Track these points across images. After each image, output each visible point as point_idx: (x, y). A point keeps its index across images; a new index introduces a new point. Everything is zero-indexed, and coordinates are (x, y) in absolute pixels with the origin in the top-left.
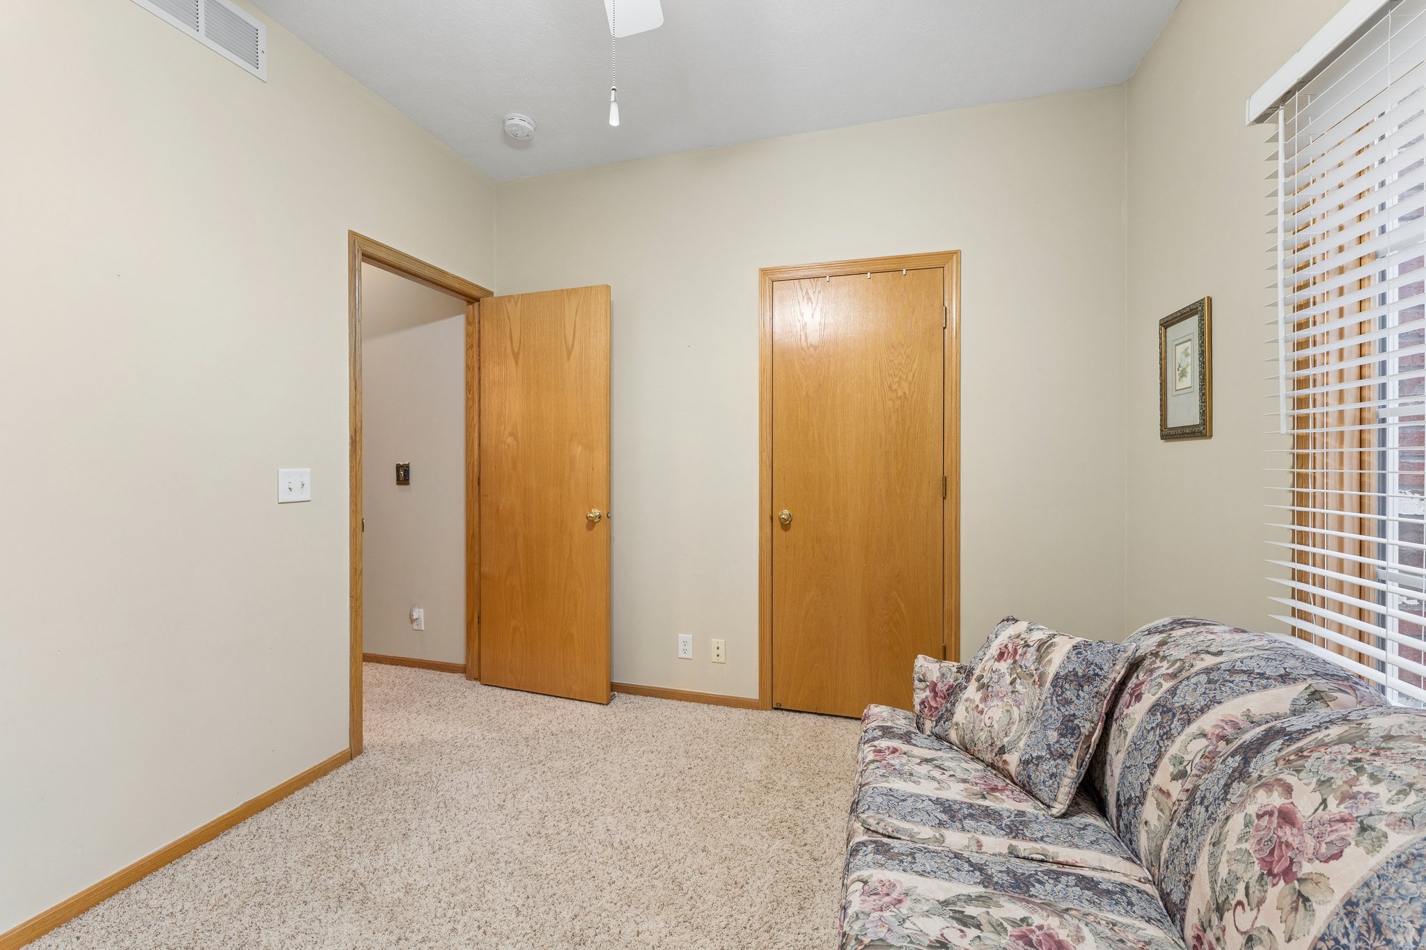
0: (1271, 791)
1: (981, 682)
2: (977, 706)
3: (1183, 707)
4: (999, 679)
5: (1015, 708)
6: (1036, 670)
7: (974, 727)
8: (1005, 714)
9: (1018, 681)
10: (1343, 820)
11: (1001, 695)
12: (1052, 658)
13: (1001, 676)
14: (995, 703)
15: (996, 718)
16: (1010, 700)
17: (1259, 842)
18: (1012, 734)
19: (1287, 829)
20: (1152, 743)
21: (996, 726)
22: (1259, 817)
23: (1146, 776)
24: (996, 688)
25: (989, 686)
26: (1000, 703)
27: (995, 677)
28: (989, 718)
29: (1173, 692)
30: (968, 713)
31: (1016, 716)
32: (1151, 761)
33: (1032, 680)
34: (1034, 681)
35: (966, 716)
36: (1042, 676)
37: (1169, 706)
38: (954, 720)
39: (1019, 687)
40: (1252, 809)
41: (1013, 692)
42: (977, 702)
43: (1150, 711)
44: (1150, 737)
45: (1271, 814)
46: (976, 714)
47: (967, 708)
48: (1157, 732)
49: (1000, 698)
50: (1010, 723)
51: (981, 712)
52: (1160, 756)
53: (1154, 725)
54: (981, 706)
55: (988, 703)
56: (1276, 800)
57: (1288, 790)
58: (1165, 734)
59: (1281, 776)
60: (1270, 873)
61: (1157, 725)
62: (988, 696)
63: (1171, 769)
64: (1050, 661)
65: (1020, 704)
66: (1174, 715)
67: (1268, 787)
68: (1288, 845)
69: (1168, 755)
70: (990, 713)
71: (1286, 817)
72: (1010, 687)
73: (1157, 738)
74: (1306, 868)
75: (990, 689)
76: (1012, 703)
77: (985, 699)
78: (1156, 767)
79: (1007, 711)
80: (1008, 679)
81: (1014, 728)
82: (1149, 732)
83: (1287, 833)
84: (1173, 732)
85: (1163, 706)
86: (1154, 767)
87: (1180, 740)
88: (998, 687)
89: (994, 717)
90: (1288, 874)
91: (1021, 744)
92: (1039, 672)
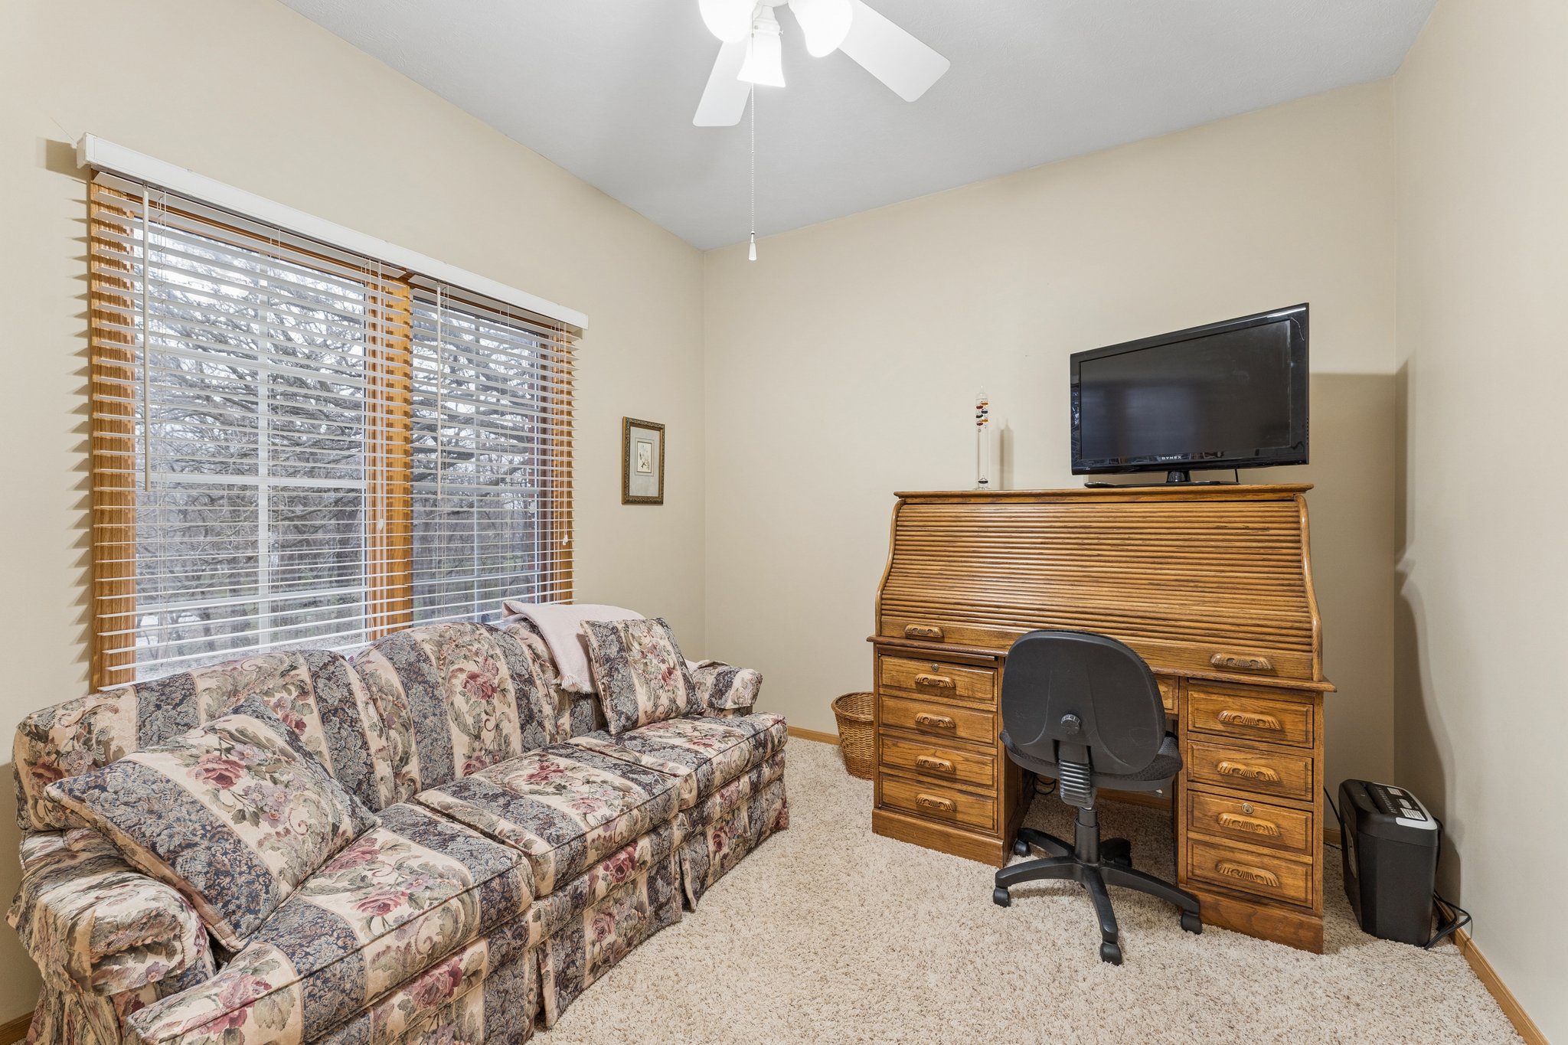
0: (456, 677)
1: (247, 816)
2: (278, 833)
3: (340, 701)
4: (261, 793)
5: (306, 793)
6: (274, 754)
7: (296, 851)
8: (307, 804)
9: (276, 775)
10: (486, 660)
11: (282, 800)
12: (265, 737)
13: (259, 789)
14: (287, 810)
15: (305, 816)
16: (295, 793)
17: (475, 694)
18: (328, 810)
19: (479, 679)
20: (349, 735)
21: (312, 821)
22: (465, 687)
23: (364, 754)
24: (270, 801)
25: (262, 808)
26: (292, 805)
27: (255, 796)
28: (299, 825)
29: (320, 699)
30: (279, 849)
31: (314, 797)
32: (359, 743)
33: (284, 763)
34: (286, 762)
35: (282, 853)
36: (283, 752)
37: (333, 708)
38: (274, 872)
39: (285, 778)
40: (459, 688)
41: (286, 786)
42: (273, 831)
43: (323, 722)
44: (344, 733)
45: (468, 682)
46: (285, 839)
47: (273, 848)
48: (346, 726)
49: (285, 802)
50: (318, 806)
51: (287, 831)
52: (363, 735)
53: (338, 726)
54: (280, 829)
55: (282, 819)
56: (463, 677)
57: (461, 670)
58: (351, 723)
59: (451, 670)
60: (489, 697)
61: (340, 723)
62: (273, 815)
63: (375, 734)
64: (268, 740)
65: (304, 786)
66: (343, 709)
67: (453, 676)
68: (484, 683)
69: (366, 729)
70: (295, 822)
71: (473, 677)
72: (280, 787)
73: (350, 729)
74: (496, 682)
75: (266, 809)
76: (299, 792)
77: (274, 820)
78: (366, 743)
79: (305, 801)
80: (269, 783)
81: (323, 803)
82: (339, 733)
83: (480, 680)
84: (354, 716)
85: (329, 711)
86: (365, 745)
87: (363, 716)
88: (271, 799)
89: (304, 819)
90: (494, 690)
91: (339, 807)
92: (278, 753)
